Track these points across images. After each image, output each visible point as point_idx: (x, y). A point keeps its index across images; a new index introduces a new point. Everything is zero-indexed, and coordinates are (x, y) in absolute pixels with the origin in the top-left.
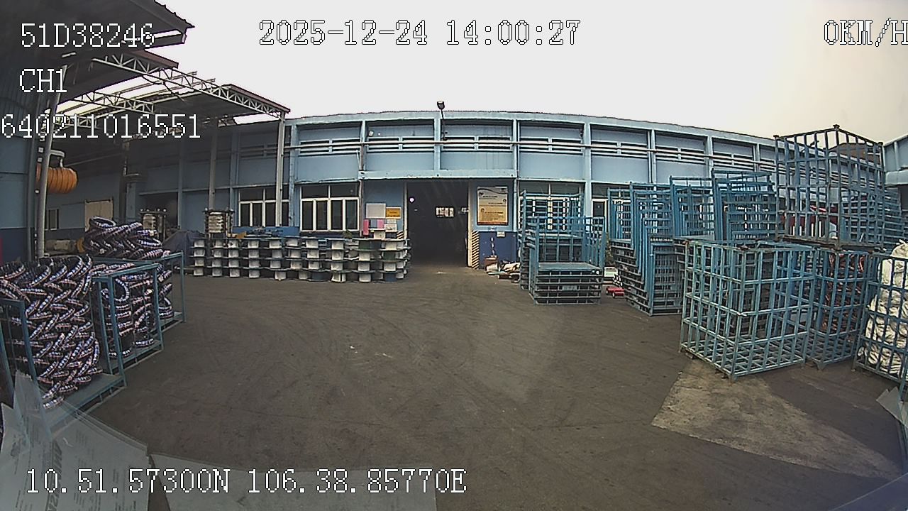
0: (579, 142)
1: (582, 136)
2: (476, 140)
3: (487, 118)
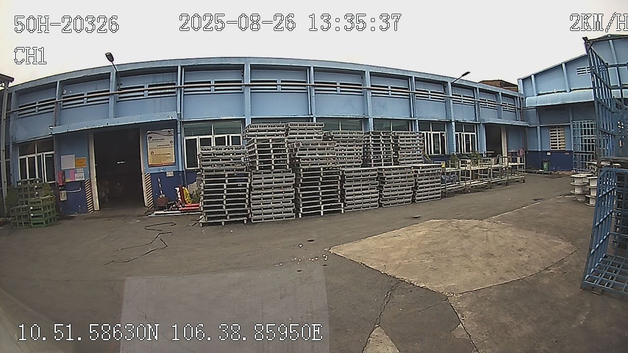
0: (240, 82)
1: (243, 76)
2: (146, 88)
3: (155, 66)
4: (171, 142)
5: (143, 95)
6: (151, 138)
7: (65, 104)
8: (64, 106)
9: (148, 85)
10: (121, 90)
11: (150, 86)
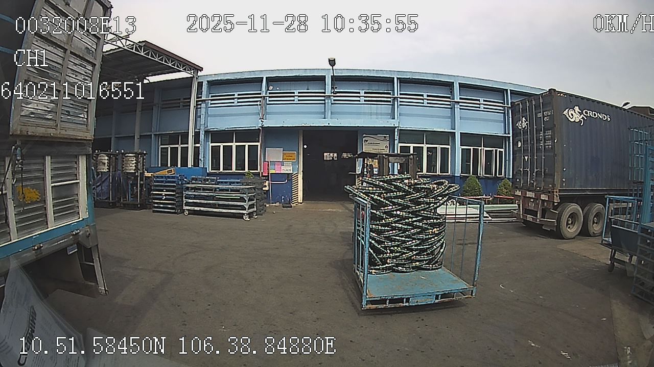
0: (449, 98)
2: (362, 94)
3: (371, 75)
4: (386, 147)
5: (359, 101)
6: (367, 141)
7: (270, 99)
8: (270, 101)
9: (364, 91)
10: (336, 94)
11: (365, 93)
